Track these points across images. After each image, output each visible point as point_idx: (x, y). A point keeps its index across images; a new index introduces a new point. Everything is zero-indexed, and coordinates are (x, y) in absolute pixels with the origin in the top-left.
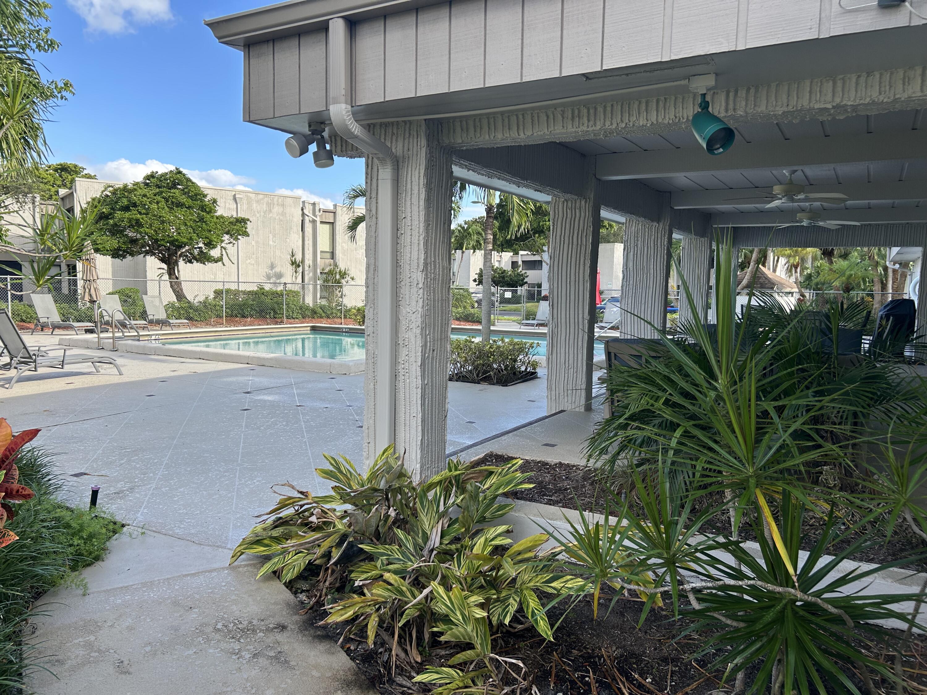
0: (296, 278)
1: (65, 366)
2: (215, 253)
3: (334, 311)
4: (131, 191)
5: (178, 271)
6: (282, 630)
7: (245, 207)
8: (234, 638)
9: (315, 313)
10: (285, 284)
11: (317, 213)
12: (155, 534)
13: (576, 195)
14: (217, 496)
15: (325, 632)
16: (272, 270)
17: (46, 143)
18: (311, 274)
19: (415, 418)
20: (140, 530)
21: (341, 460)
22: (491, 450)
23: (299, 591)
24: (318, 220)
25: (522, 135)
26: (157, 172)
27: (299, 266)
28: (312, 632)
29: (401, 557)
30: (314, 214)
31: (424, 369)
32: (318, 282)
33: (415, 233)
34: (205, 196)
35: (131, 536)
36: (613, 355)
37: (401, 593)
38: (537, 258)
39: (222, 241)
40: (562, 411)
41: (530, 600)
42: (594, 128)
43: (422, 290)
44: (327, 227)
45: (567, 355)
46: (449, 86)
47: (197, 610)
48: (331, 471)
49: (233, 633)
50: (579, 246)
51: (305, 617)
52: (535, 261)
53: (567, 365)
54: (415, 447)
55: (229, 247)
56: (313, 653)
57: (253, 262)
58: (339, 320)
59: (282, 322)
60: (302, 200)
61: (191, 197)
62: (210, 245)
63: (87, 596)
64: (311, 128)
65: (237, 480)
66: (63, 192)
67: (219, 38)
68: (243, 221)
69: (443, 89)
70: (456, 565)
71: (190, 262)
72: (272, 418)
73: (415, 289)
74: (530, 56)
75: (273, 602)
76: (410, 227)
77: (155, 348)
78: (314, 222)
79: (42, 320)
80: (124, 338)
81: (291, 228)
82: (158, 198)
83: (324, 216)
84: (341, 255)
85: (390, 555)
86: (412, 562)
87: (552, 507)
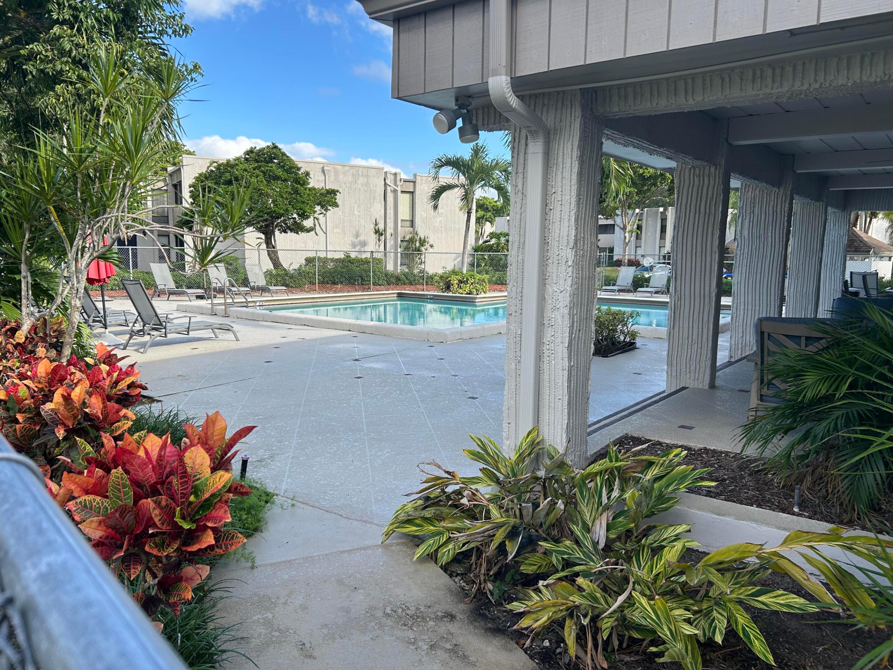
0: (379, 246)
1: (191, 333)
2: (308, 223)
3: (417, 278)
4: (232, 166)
5: (275, 241)
6: (451, 620)
7: (332, 178)
8: (405, 625)
9: (399, 280)
10: (372, 252)
11: (398, 183)
12: (304, 506)
13: (706, 161)
14: (353, 467)
15: (495, 626)
16: (357, 238)
17: (180, 125)
18: (392, 242)
19: (561, 401)
20: (289, 501)
21: (486, 441)
22: (625, 432)
23: (454, 574)
24: (399, 189)
25: (691, 101)
26: (255, 148)
27: (382, 234)
28: (482, 623)
29: (582, 557)
30: (395, 184)
31: (571, 350)
32: (399, 250)
33: (566, 208)
34: (299, 169)
35: (282, 508)
36: (766, 335)
37: (595, 599)
38: (610, 222)
39: (315, 212)
40: (683, 388)
41: (738, 615)
42: (780, 90)
43: (571, 268)
44: (407, 196)
45: (691, 329)
46: (625, 51)
47: (362, 591)
48: (479, 453)
49: (404, 619)
50: (707, 215)
51: (471, 606)
52: (606, 225)
53: (690, 340)
54: (560, 431)
55: (321, 217)
56: (490, 649)
57: (340, 231)
58: (420, 287)
59: (369, 288)
60: (385, 170)
61: (287, 171)
62: (304, 216)
63: (256, 570)
64: (459, 102)
65: (367, 450)
66: (170, 169)
67: (370, 14)
68: (333, 192)
69: (618, 55)
70: (636, 566)
71: (285, 232)
72: (385, 387)
73: (564, 267)
74: (725, 12)
75: (434, 587)
76: (560, 203)
77: (263, 315)
78: (395, 191)
79: (159, 287)
80: (233, 304)
81: (374, 198)
82: (257, 171)
83: (404, 186)
84: (420, 223)
85: (571, 554)
86: (594, 562)
87: (715, 500)
